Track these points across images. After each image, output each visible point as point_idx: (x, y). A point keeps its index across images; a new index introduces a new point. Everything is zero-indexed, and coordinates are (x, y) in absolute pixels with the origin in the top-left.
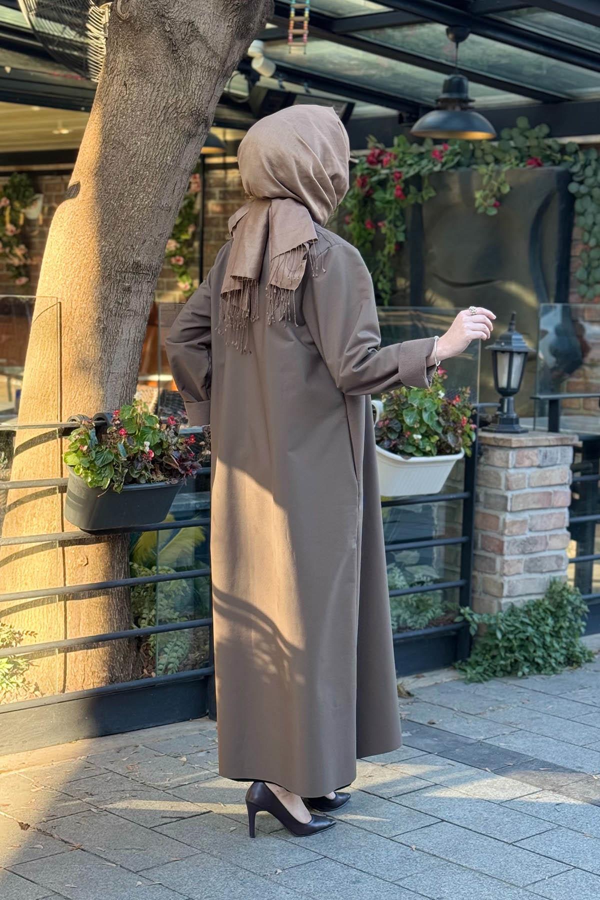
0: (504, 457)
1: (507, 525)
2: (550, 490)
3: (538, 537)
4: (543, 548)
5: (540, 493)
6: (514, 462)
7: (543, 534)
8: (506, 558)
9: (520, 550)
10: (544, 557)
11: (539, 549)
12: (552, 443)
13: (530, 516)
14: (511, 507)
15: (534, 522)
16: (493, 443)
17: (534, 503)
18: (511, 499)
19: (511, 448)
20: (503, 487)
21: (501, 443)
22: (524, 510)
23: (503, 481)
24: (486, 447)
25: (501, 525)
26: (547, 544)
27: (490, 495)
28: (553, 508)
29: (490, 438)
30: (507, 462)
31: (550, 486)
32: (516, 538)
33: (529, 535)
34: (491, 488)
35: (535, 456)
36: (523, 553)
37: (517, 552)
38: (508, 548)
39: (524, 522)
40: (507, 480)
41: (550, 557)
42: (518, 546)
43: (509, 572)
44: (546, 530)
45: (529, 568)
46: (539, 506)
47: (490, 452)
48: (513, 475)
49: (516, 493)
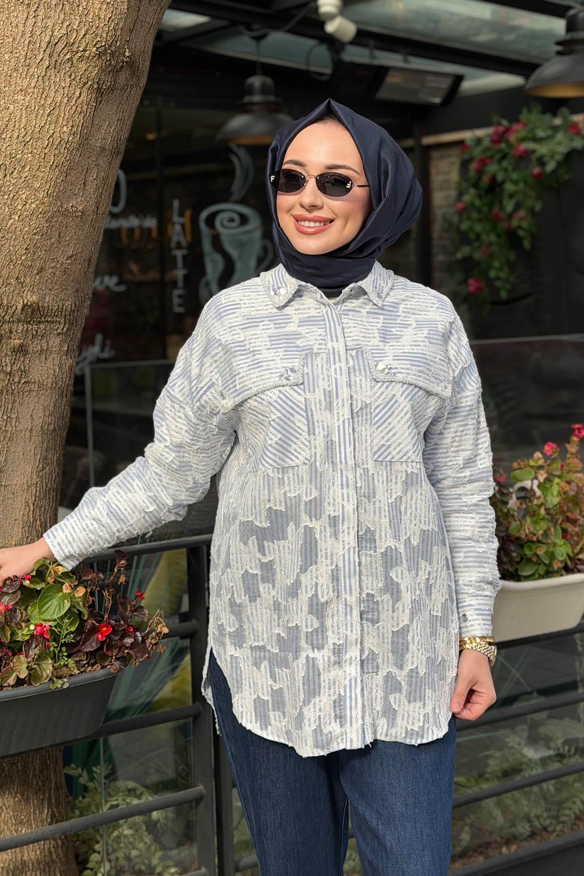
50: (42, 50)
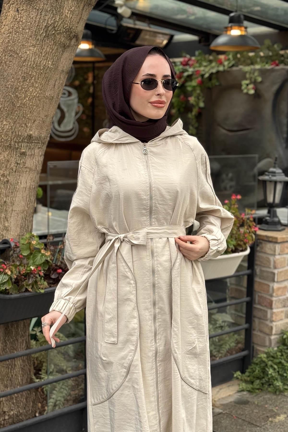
0: (272, 248)
1: (275, 291)
6: (279, 251)
8: (274, 310)
9: (283, 305)
14: (277, 279)
16: (265, 239)
18: (277, 274)
19: (276, 243)
20: (272, 266)
21: (270, 239)
22: (285, 280)
23: (272, 263)
24: (261, 241)
25: (271, 290)
27: (264, 271)
29: (263, 236)
30: (275, 251)
32: (280, 298)
33: (287, 295)
34: (264, 267)
37: (281, 306)
38: (275, 304)
40: (275, 262)
42: (281, 303)
43: (276, 319)
47: (263, 245)
48: (278, 259)
49: (280, 270)
50: (43, 29)
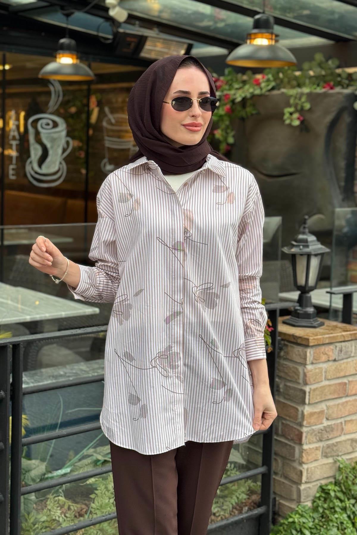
0: (302, 353)
1: (305, 417)
2: (345, 380)
3: (334, 424)
4: (339, 433)
5: (336, 384)
6: (312, 358)
7: (339, 421)
8: (305, 447)
9: (318, 438)
10: (340, 442)
11: (336, 436)
12: (347, 339)
13: (326, 406)
14: (309, 400)
15: (330, 412)
16: (292, 340)
17: (330, 394)
18: (309, 393)
19: (307, 346)
20: (301, 381)
21: (299, 341)
22: (321, 402)
23: (301, 376)
24: (286, 343)
25: (300, 416)
26: (342, 429)
27: (289, 387)
28: (347, 396)
29: (289, 335)
30: (305, 359)
31: (345, 377)
32: (314, 427)
33: (326, 423)
34: (290, 381)
35: (331, 351)
36: (321, 441)
37: (315, 440)
38: (306, 437)
39: (322, 412)
40: (305, 375)
41: (345, 441)
42: (315, 435)
43: (308, 460)
44: (341, 418)
45: (326, 453)
46: (336, 396)
47: (289, 348)
48: (311, 371)
49: (313, 387)
